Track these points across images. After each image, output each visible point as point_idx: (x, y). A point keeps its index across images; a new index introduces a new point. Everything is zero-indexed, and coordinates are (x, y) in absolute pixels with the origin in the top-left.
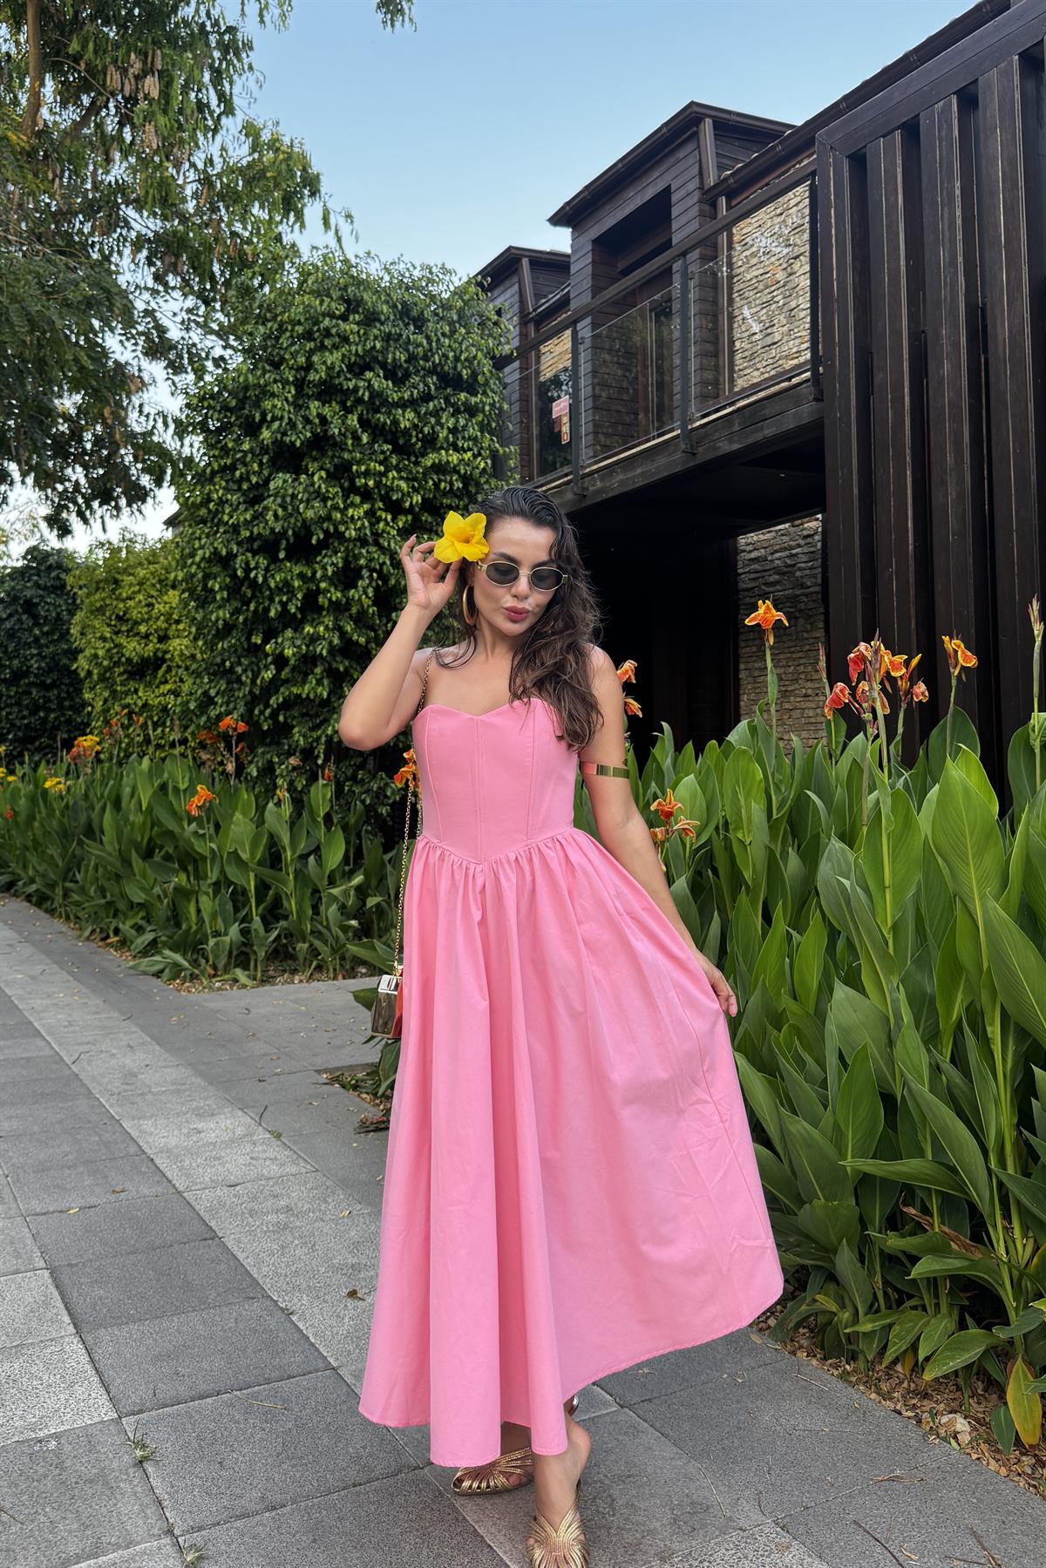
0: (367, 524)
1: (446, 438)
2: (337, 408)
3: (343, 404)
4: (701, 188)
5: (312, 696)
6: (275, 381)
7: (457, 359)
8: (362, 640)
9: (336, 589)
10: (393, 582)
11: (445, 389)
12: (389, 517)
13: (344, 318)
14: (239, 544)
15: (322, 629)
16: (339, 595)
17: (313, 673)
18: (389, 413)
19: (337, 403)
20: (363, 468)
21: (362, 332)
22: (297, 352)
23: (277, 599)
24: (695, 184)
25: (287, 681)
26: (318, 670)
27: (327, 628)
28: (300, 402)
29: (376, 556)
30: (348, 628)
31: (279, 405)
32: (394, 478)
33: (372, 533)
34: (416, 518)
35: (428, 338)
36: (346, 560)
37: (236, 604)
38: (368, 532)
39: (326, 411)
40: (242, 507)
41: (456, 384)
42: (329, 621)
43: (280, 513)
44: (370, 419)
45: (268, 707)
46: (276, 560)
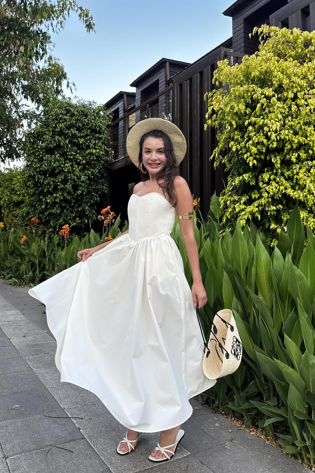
0: (70, 168)
1: (92, 146)
2: (63, 138)
3: (65, 136)
4: (166, 80)
5: (55, 213)
6: (47, 131)
7: (96, 125)
8: (69, 198)
9: (62, 185)
10: (77, 183)
12: (77, 166)
13: (66, 115)
14: (37, 172)
15: (58, 195)
16: (63, 186)
18: (77, 139)
19: (63, 136)
20: (70, 153)
21: (70, 118)
22: (53, 123)
23: (46, 187)
25: (49, 209)
26: (57, 206)
27: (59, 195)
28: (54, 136)
29: (72, 176)
30: (65, 195)
31: (48, 137)
32: (78, 156)
33: (72, 170)
34: (84, 166)
35: (88, 120)
36: (65, 177)
37: (36, 188)
38: (71, 170)
39: (60, 139)
40: (38, 163)
41: (96, 132)
42: (60, 193)
43: (46, 165)
44: (72, 141)
45: (44, 215)
46: (46, 177)
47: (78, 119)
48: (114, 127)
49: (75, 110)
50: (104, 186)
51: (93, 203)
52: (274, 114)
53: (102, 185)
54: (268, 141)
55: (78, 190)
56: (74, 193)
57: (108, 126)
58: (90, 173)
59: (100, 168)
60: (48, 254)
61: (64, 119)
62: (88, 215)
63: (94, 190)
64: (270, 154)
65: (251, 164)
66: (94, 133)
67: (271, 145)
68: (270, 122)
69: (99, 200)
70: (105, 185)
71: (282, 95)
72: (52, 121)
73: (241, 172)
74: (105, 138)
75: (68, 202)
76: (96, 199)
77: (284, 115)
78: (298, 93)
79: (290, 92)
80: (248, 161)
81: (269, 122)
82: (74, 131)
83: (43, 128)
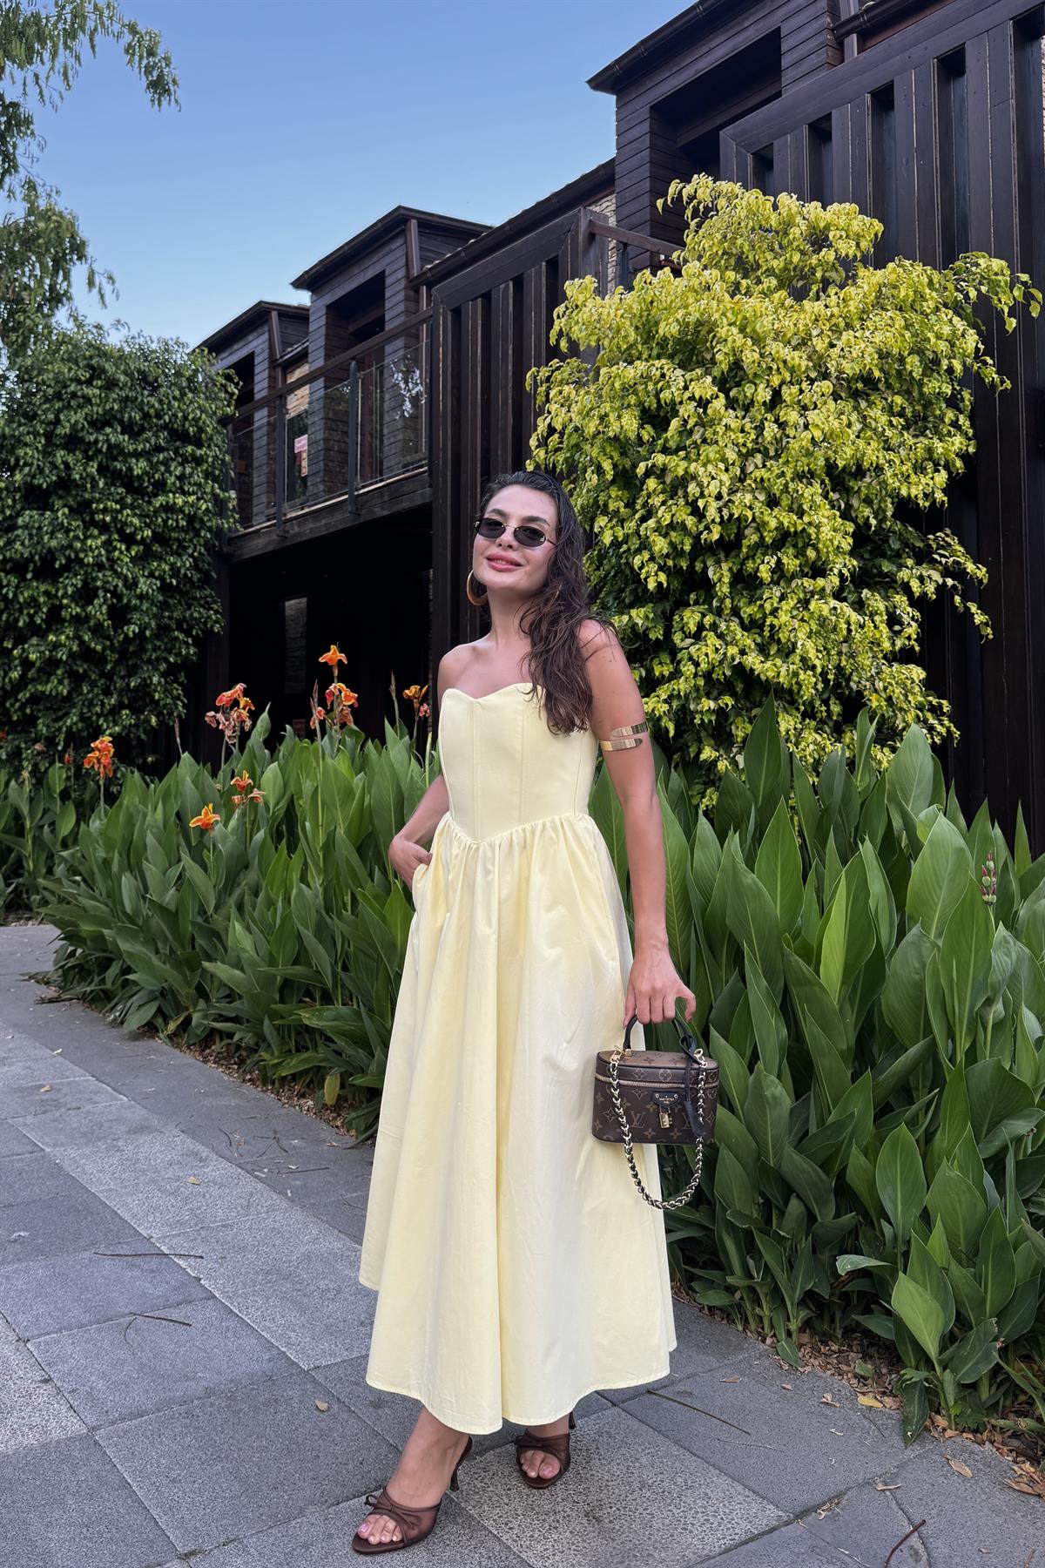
0: (103, 552)
1: (174, 484)
2: (80, 457)
3: (85, 452)
4: (407, 276)
5: (54, 693)
6: (29, 433)
7: (185, 418)
8: (99, 648)
9: (77, 605)
10: (125, 601)
11: (175, 441)
12: (123, 547)
13: (89, 382)
15: (63, 637)
16: (78, 610)
17: (55, 674)
18: (125, 461)
19: (81, 451)
20: (101, 506)
21: (103, 395)
22: (48, 409)
23: (25, 612)
24: (401, 273)
25: (33, 680)
26: (59, 672)
27: (68, 637)
28: (50, 450)
29: (110, 579)
30: (86, 638)
31: (31, 453)
32: (128, 515)
33: (108, 559)
34: (148, 547)
35: (160, 402)
36: (85, 582)
38: (104, 559)
39: (70, 459)
41: (185, 438)
42: (70, 631)
43: (27, 542)
44: (107, 466)
45: (17, 700)
46: (25, 579)
47: (127, 396)
48: (239, 426)
49: (117, 368)
50: (212, 609)
51: (176, 662)
52: (715, 447)
53: (205, 608)
54: (700, 521)
55: (129, 622)
56: (115, 632)
57: (224, 421)
58: (167, 568)
59: (200, 553)
60: (31, 823)
61: (83, 397)
62: (159, 700)
63: (179, 624)
64: (704, 555)
65: (651, 585)
66: (178, 443)
67: (705, 532)
68: (703, 469)
69: (195, 653)
70: (215, 607)
71: (739, 392)
72: (45, 403)
73: (627, 601)
74: (216, 457)
75: (99, 660)
76: (184, 652)
77: (744, 451)
78: (784, 387)
79: (762, 386)
80: (643, 576)
81: (701, 471)
82: (115, 435)
83: (15, 425)
